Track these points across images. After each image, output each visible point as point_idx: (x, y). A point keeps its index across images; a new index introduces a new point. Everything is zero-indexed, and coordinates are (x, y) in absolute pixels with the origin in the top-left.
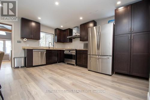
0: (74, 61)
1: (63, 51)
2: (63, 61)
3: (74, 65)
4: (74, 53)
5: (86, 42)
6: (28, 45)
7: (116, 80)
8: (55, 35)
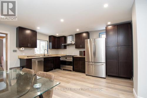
0: (72, 67)
1: (59, 57)
2: (59, 68)
3: (71, 71)
4: (71, 60)
5: (82, 50)
6: (24, 54)
7: (110, 82)
8: (50, 41)
